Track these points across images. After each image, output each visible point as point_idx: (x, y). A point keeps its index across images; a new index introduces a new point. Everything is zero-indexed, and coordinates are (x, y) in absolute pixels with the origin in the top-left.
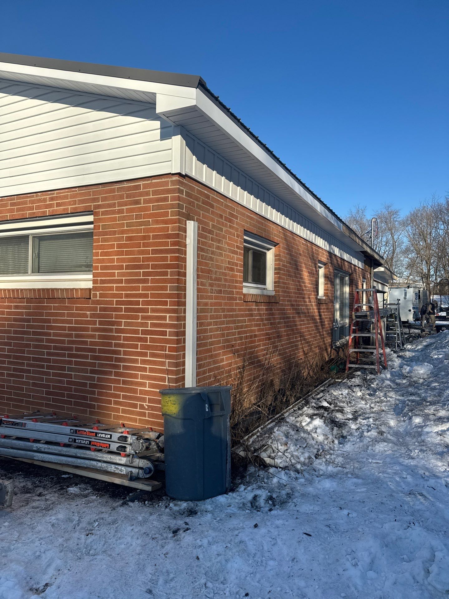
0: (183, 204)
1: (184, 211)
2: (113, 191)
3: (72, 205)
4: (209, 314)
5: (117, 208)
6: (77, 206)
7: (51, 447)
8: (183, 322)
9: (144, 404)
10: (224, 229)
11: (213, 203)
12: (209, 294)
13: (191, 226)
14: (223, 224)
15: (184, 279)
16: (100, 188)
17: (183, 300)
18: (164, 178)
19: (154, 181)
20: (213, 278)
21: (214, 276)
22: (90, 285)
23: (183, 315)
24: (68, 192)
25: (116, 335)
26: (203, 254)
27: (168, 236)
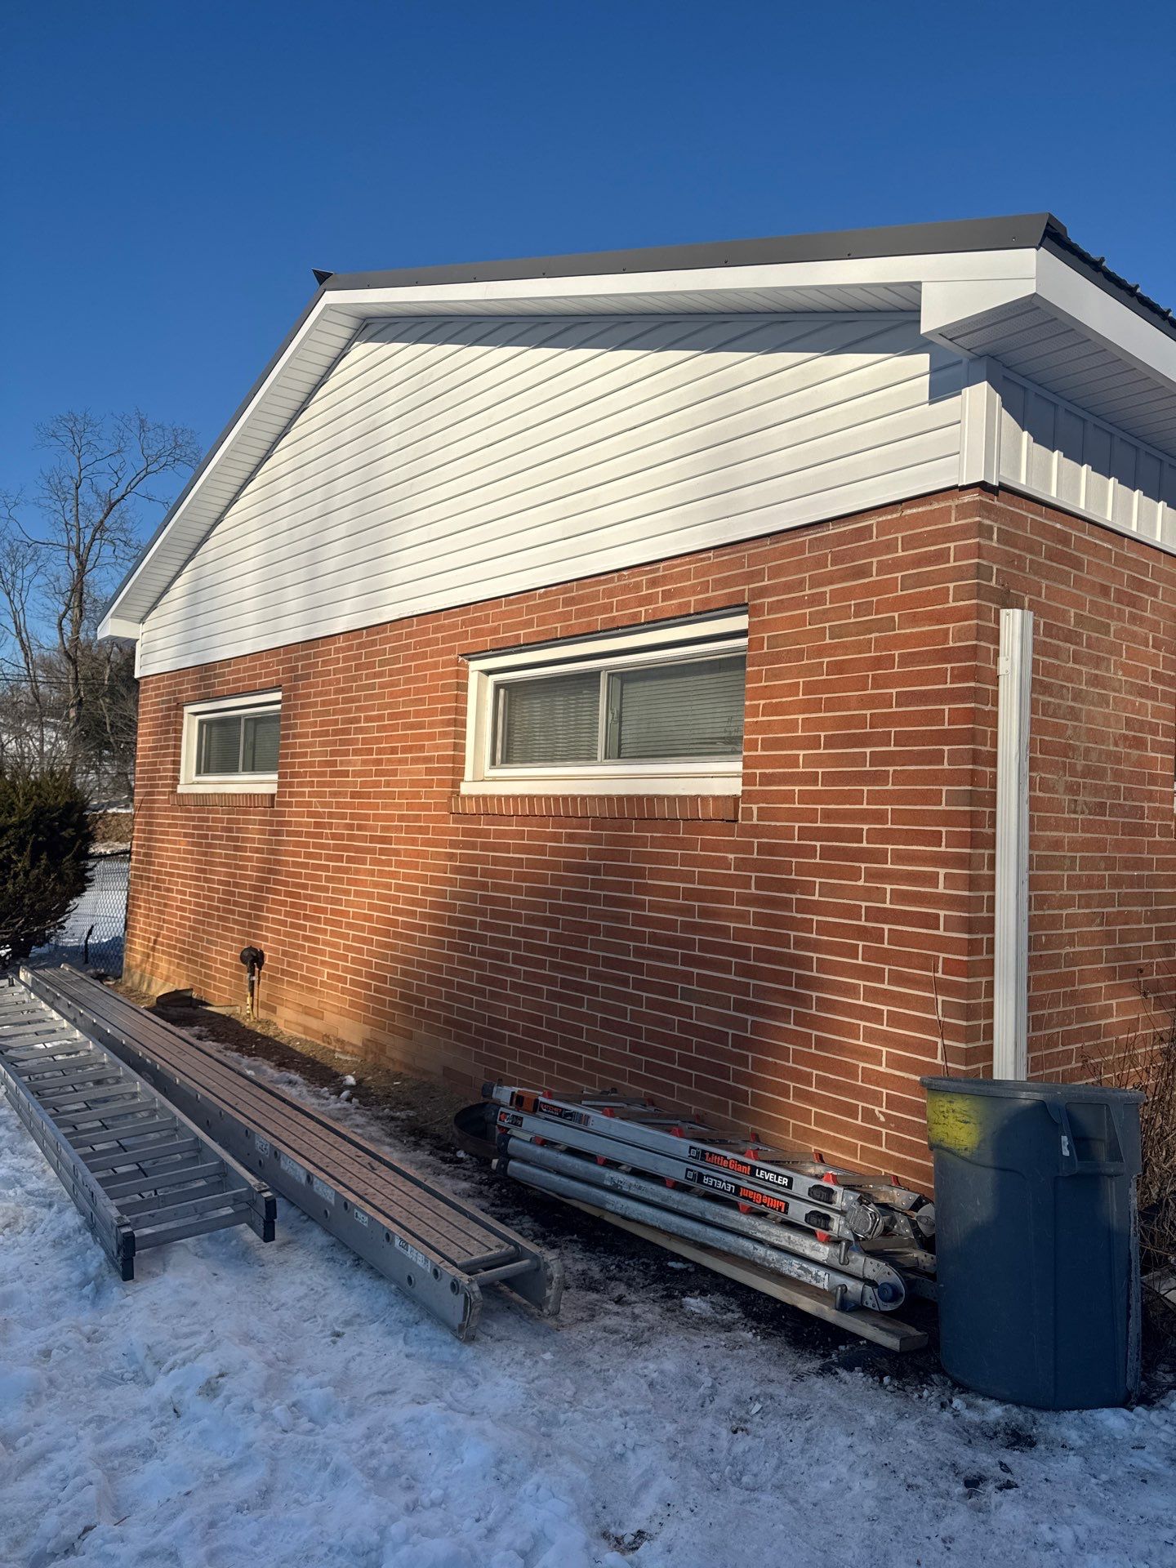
0: (991, 564)
1: (993, 583)
2: (799, 549)
3: (700, 593)
4: (1066, 873)
5: (808, 592)
6: (710, 594)
7: (643, 1184)
8: (986, 894)
9: (877, 1109)
10: (1114, 625)
11: (1079, 554)
12: (1066, 815)
13: (1014, 625)
14: (1109, 612)
15: (991, 773)
16: (768, 545)
17: (987, 830)
18: (938, 501)
19: (909, 512)
20: (1079, 768)
21: (1080, 764)
22: (735, 787)
23: (986, 872)
24: (690, 563)
25: (799, 916)
26: (1049, 699)
27: (946, 655)
